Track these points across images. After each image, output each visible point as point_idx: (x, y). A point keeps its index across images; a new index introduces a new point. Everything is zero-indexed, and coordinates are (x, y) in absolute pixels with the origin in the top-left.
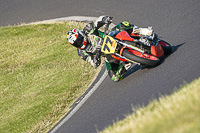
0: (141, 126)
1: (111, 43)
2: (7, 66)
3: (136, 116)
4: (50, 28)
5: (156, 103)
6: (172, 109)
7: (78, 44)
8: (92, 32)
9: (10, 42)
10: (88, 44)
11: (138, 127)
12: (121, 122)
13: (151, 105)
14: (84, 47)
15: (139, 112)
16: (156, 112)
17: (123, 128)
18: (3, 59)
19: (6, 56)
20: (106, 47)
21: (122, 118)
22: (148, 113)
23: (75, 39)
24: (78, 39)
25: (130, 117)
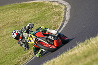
0: (81, 52)
1: (32, 38)
2: (16, 22)
3: (79, 47)
4: (37, 5)
5: (88, 41)
6: (96, 44)
7: (17, 38)
8: (25, 31)
9: (17, 11)
10: (23, 38)
11: (79, 52)
12: (71, 50)
13: (86, 42)
14: (20, 39)
15: (80, 45)
16: (88, 45)
17: (72, 53)
18: (14, 19)
19: (15, 18)
20: (30, 40)
21: (71, 48)
22: (84, 46)
23: (16, 35)
24: (17, 36)
25: (76, 47)
